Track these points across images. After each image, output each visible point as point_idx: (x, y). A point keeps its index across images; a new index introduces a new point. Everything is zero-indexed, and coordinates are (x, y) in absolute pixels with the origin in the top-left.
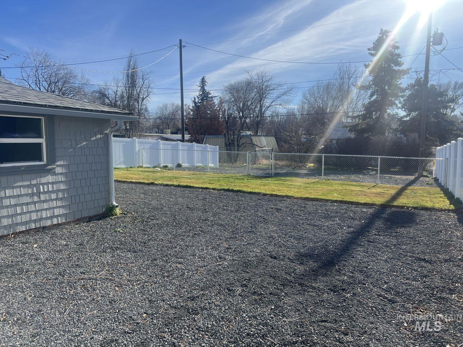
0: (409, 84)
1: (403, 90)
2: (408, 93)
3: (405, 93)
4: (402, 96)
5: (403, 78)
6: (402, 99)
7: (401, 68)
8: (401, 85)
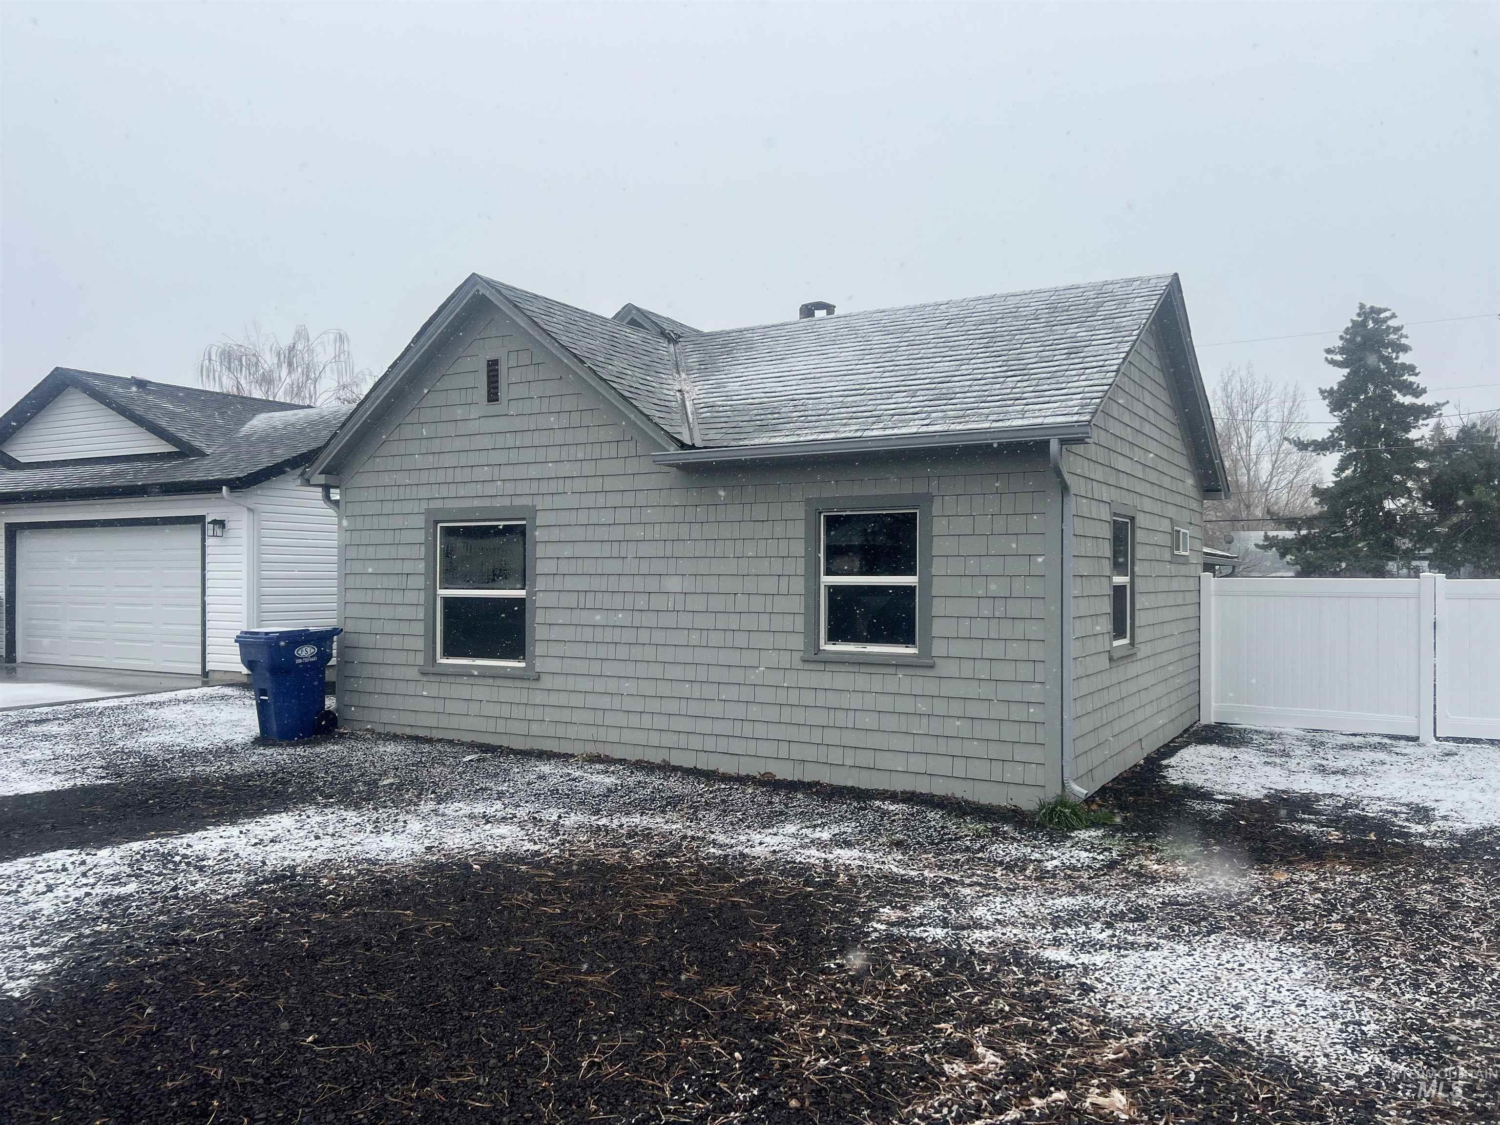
5: (1426, 424)
7: (1419, 401)
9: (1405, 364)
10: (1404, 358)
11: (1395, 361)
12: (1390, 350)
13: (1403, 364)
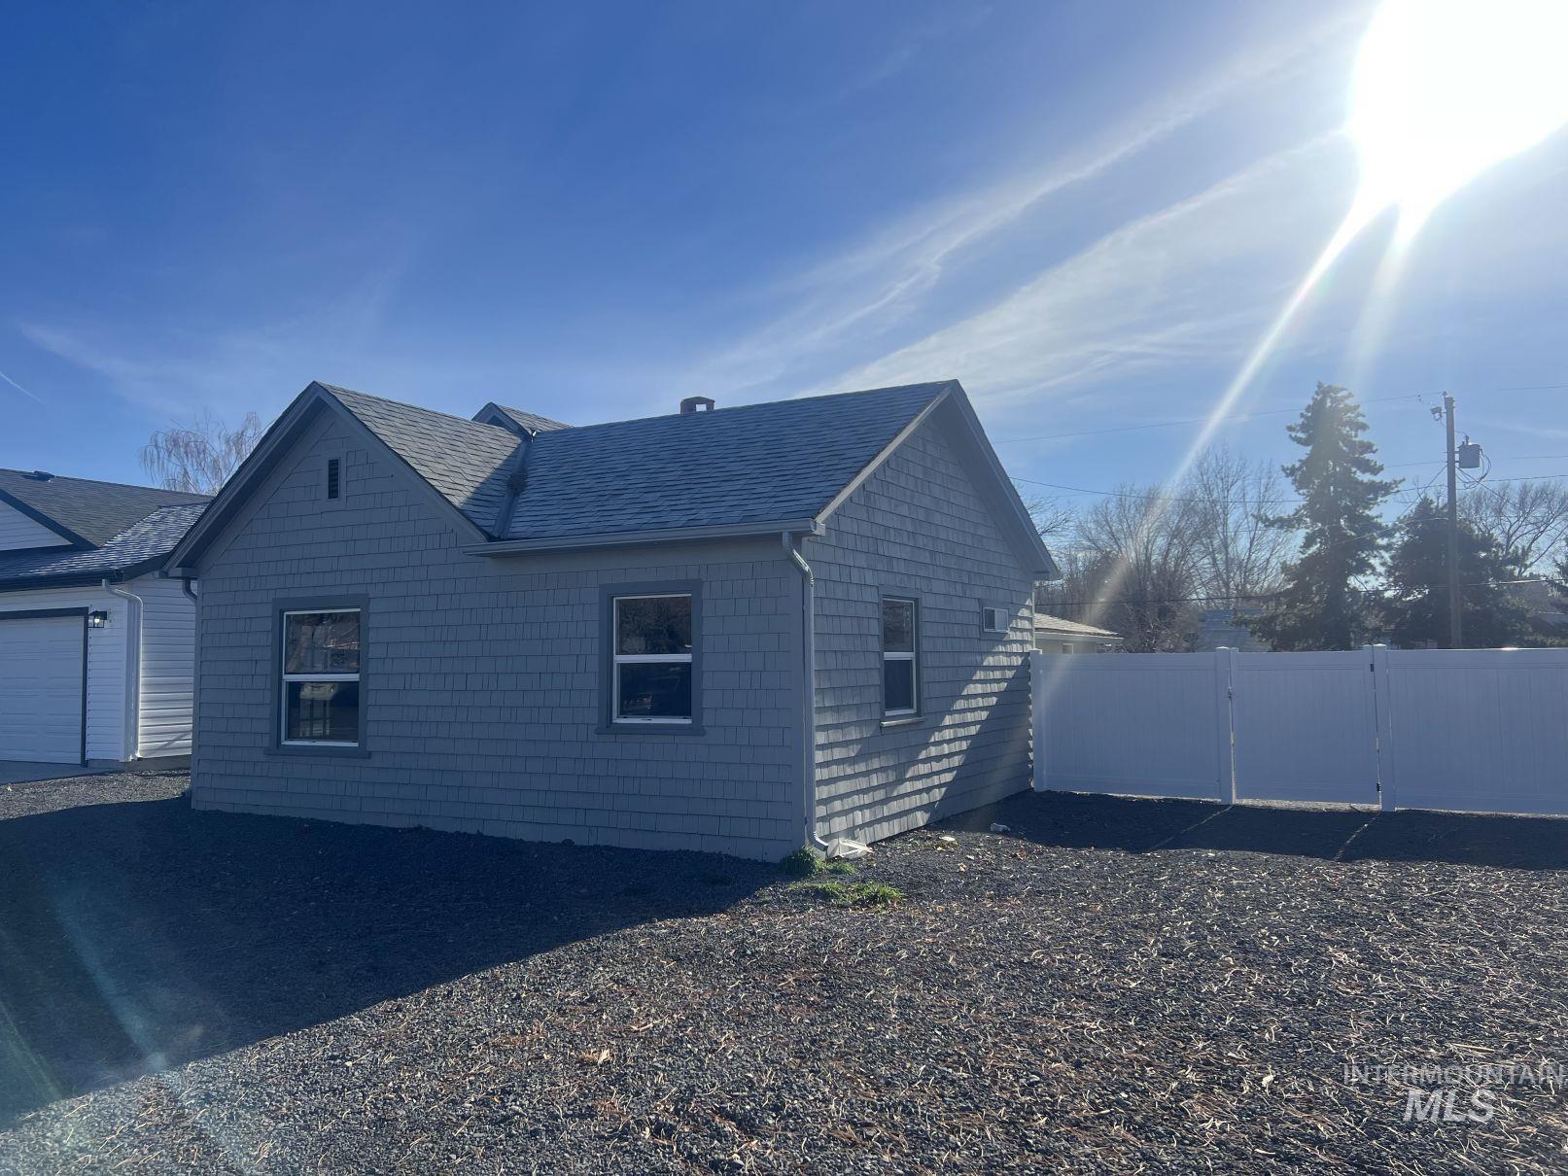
0: (1402, 518)
1: (1388, 533)
2: (1398, 539)
3: (1394, 540)
4: (1387, 548)
5: (1386, 501)
6: (1386, 556)
7: (1377, 479)
8: (1379, 520)
9: (1363, 442)
10: (1362, 437)
11: (1354, 439)
12: (1348, 429)
13: (1361, 442)
